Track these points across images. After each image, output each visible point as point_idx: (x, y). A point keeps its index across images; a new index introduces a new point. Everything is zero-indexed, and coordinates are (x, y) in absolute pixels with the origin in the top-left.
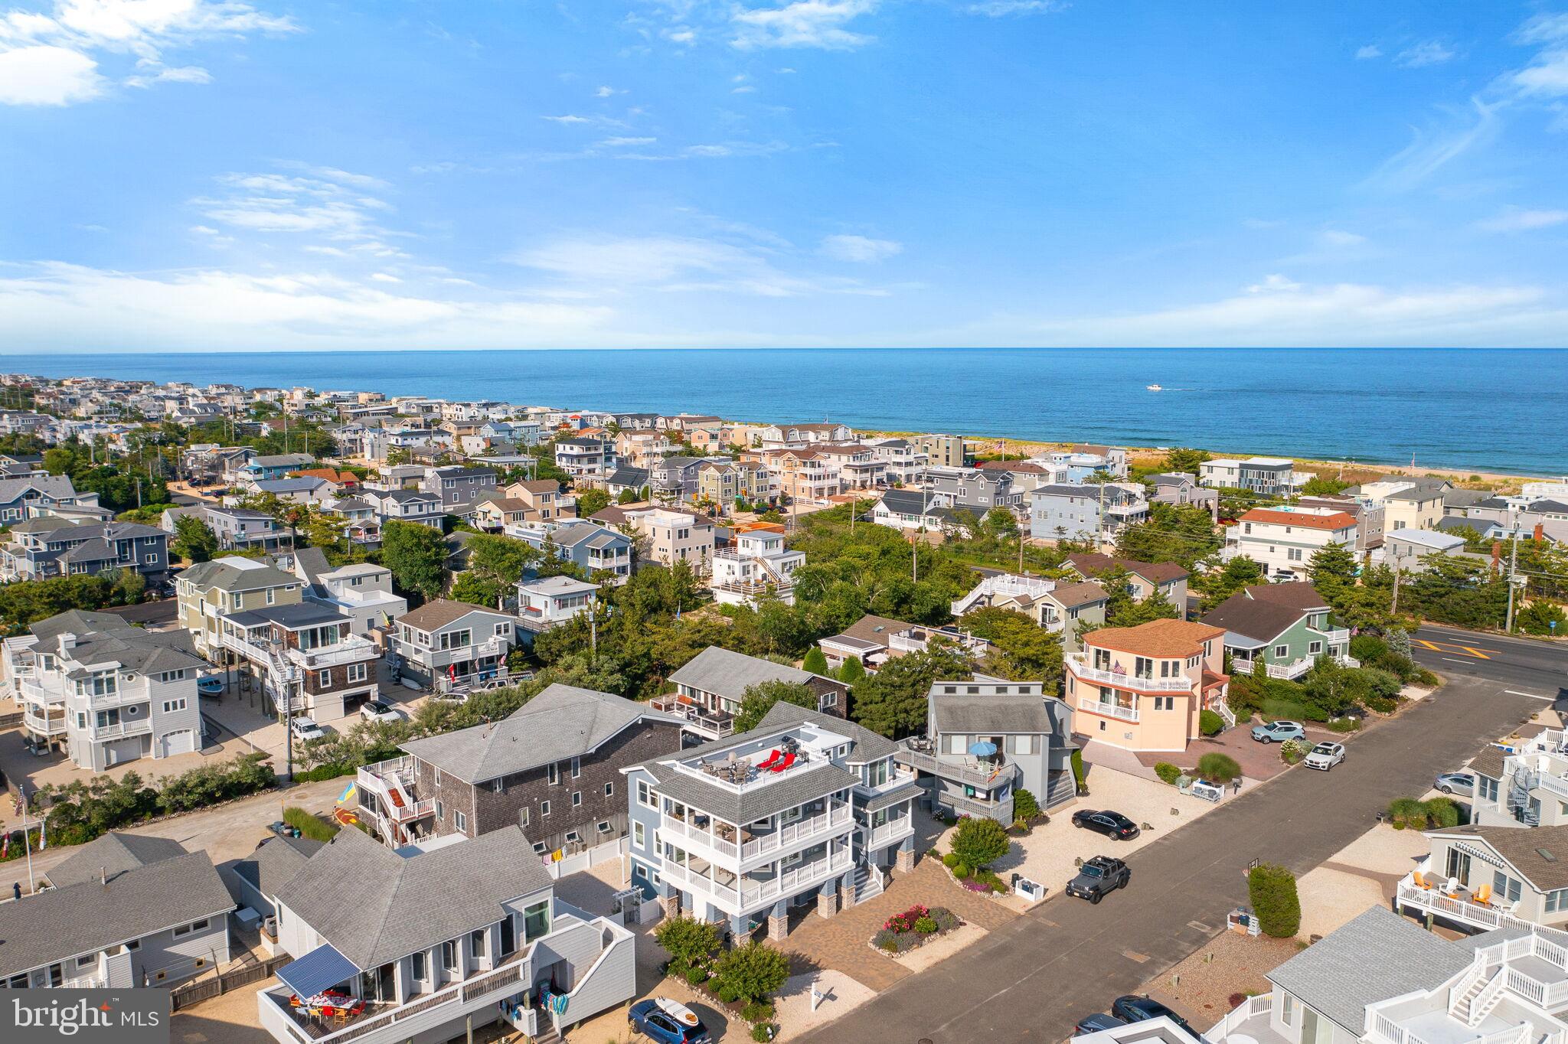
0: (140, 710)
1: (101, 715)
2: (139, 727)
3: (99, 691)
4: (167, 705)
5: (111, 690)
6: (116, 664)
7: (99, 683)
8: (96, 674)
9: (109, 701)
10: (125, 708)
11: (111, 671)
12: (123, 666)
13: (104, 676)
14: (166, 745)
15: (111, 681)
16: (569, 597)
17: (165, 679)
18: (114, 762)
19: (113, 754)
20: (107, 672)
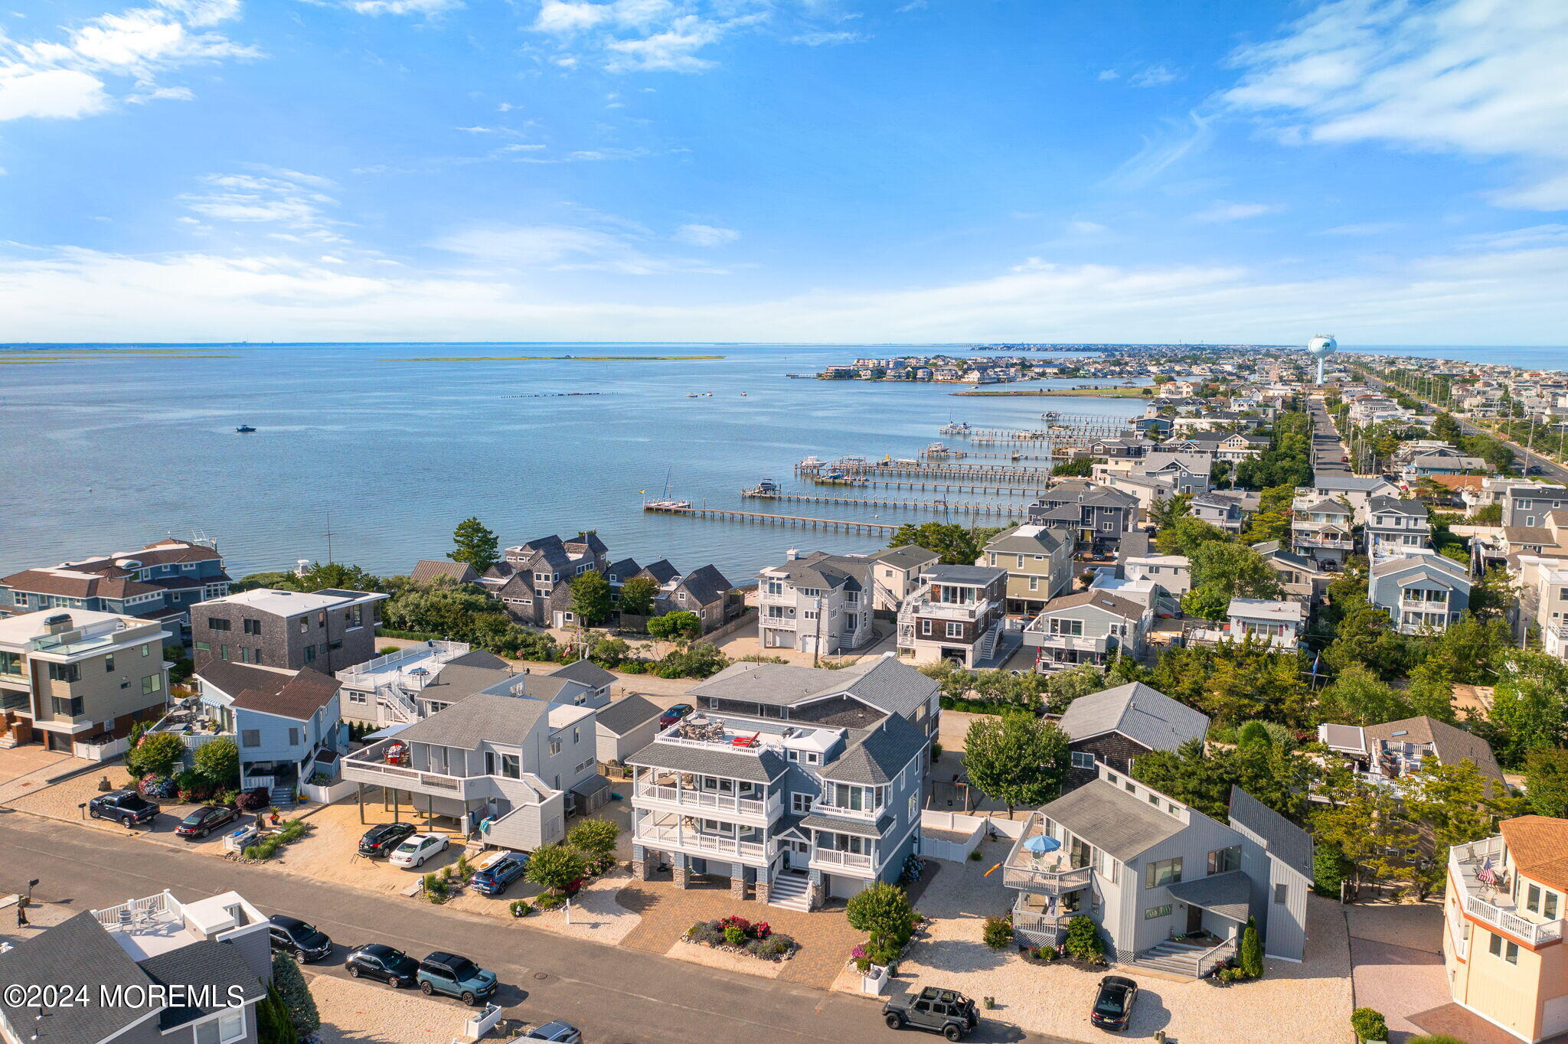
0: (792, 612)
2: (792, 624)
4: (807, 613)
9: (778, 600)
10: (786, 608)
11: (781, 579)
14: (804, 644)
16: (1257, 622)
17: (807, 593)
18: (778, 645)
19: (778, 639)
20: (778, 579)
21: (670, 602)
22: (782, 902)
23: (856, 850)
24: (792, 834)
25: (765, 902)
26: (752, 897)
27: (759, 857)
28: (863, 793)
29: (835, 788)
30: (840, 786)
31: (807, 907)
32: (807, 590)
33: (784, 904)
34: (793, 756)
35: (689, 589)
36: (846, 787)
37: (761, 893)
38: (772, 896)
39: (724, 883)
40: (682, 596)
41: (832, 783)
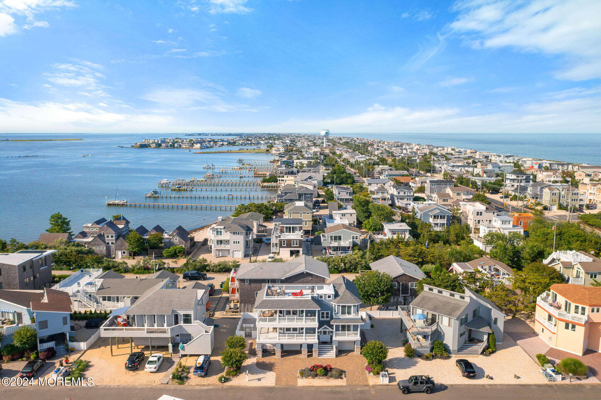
0: (227, 242)
1: (218, 241)
2: (227, 247)
3: (217, 234)
4: (234, 242)
5: (221, 234)
6: (223, 227)
7: (217, 232)
8: (217, 229)
9: (220, 238)
10: (224, 240)
11: (221, 229)
12: (224, 228)
13: (219, 230)
14: (233, 254)
15: (221, 232)
16: (396, 231)
17: (234, 234)
18: (221, 256)
19: (220, 253)
20: (220, 229)
21: (171, 242)
22: (324, 355)
23: (349, 330)
24: (325, 328)
25: (317, 357)
26: (311, 355)
27: (313, 340)
28: (352, 308)
29: (340, 307)
30: (342, 306)
31: (335, 356)
32: (234, 232)
33: (325, 356)
34: (321, 297)
35: (179, 236)
36: (345, 306)
37: (315, 354)
38: (320, 354)
39: (299, 352)
40: (176, 239)
41: (339, 305)
